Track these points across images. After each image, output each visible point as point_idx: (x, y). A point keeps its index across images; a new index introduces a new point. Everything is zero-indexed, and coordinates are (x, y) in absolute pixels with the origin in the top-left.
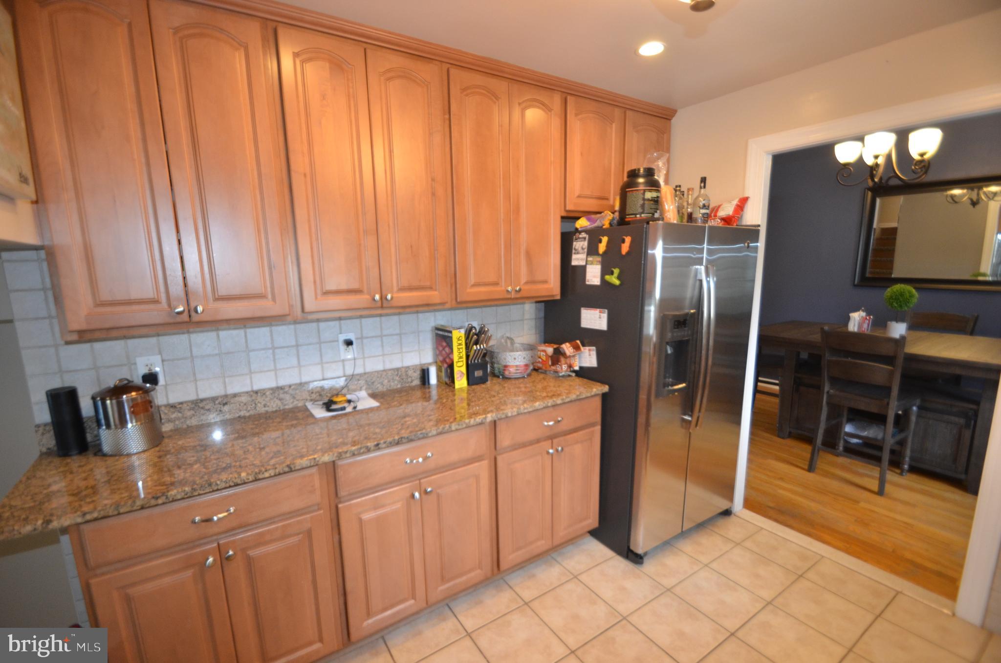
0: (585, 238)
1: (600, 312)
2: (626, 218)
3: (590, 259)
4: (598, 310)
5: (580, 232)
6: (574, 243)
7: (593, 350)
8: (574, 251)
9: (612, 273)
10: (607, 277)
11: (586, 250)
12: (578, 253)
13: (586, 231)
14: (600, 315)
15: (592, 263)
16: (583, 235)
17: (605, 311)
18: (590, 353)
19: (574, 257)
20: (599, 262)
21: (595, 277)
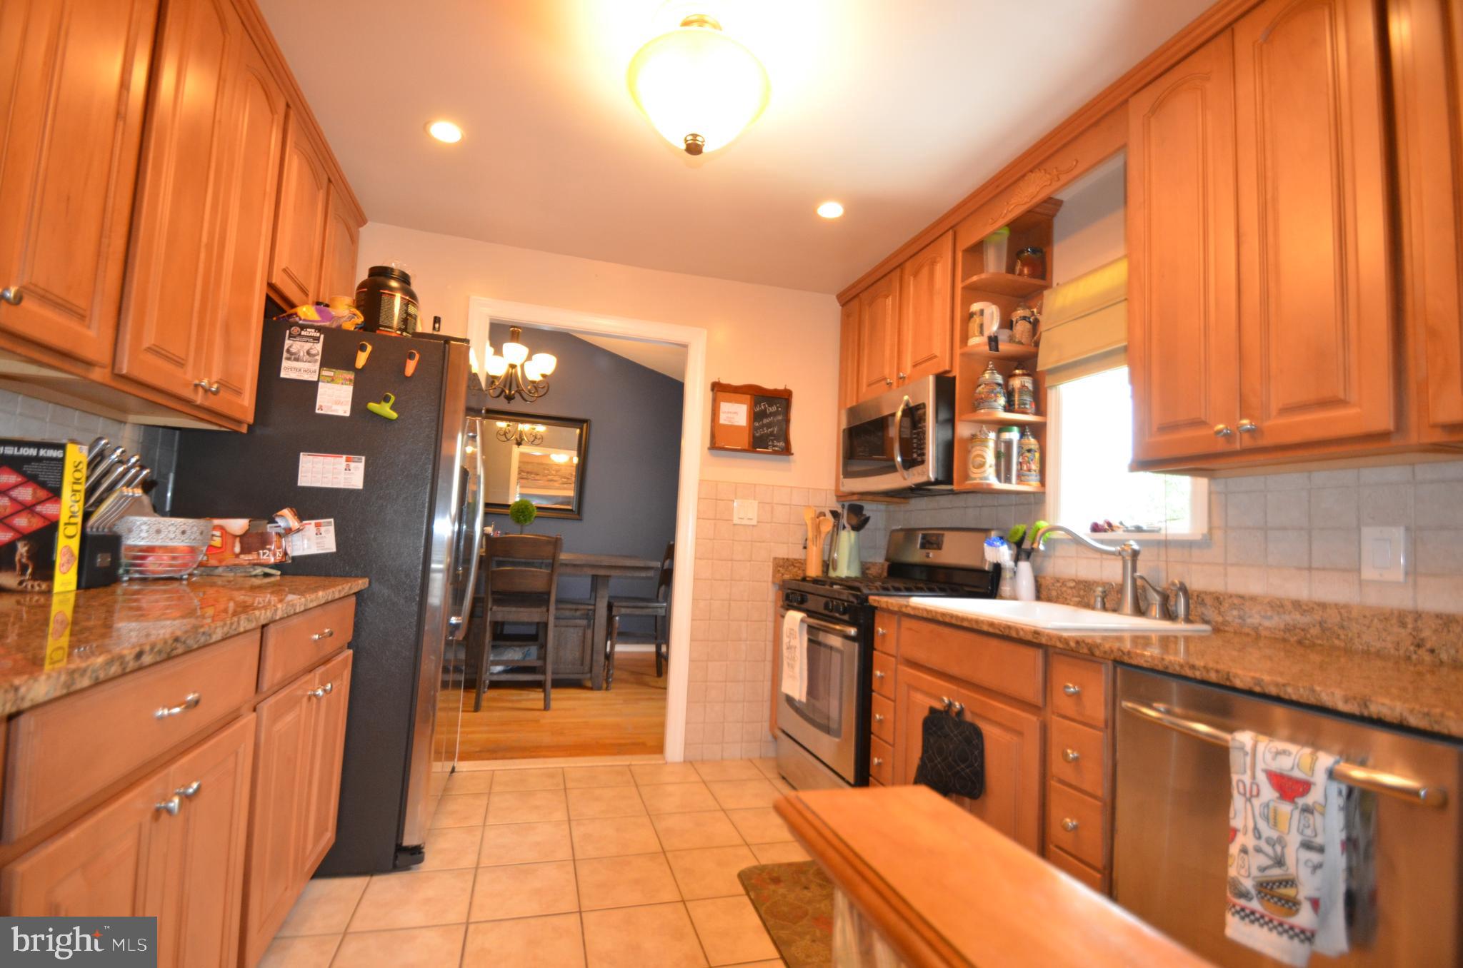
0: (317, 339)
1: (348, 460)
2: (379, 329)
3: (325, 373)
4: (344, 457)
5: (303, 327)
6: (288, 343)
7: (329, 524)
8: (285, 355)
9: (387, 399)
10: (373, 406)
11: (319, 358)
12: (297, 360)
13: (319, 329)
14: (348, 465)
15: (332, 380)
16: (312, 332)
17: (361, 459)
18: (318, 530)
19: (285, 363)
20: (350, 380)
21: (338, 403)
